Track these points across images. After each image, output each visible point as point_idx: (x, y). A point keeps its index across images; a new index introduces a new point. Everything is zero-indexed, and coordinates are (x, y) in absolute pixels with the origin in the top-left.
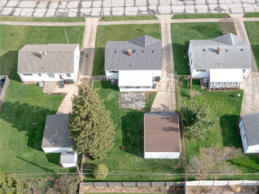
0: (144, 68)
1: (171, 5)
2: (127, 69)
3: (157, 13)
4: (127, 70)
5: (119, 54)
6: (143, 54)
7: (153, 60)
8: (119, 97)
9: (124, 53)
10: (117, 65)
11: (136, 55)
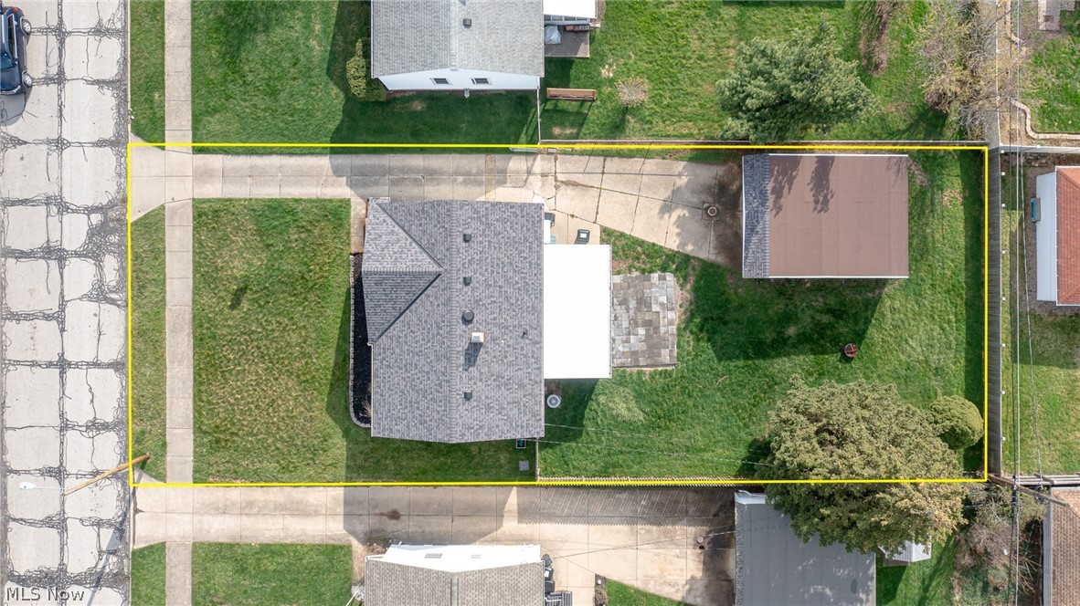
0: (535, 275)
1: (60, 144)
2: (538, 346)
3: (113, 214)
4: (541, 348)
5: (475, 383)
6: (478, 278)
7: (503, 240)
8: (624, 371)
9: (472, 359)
10: (521, 386)
11: (484, 308)
